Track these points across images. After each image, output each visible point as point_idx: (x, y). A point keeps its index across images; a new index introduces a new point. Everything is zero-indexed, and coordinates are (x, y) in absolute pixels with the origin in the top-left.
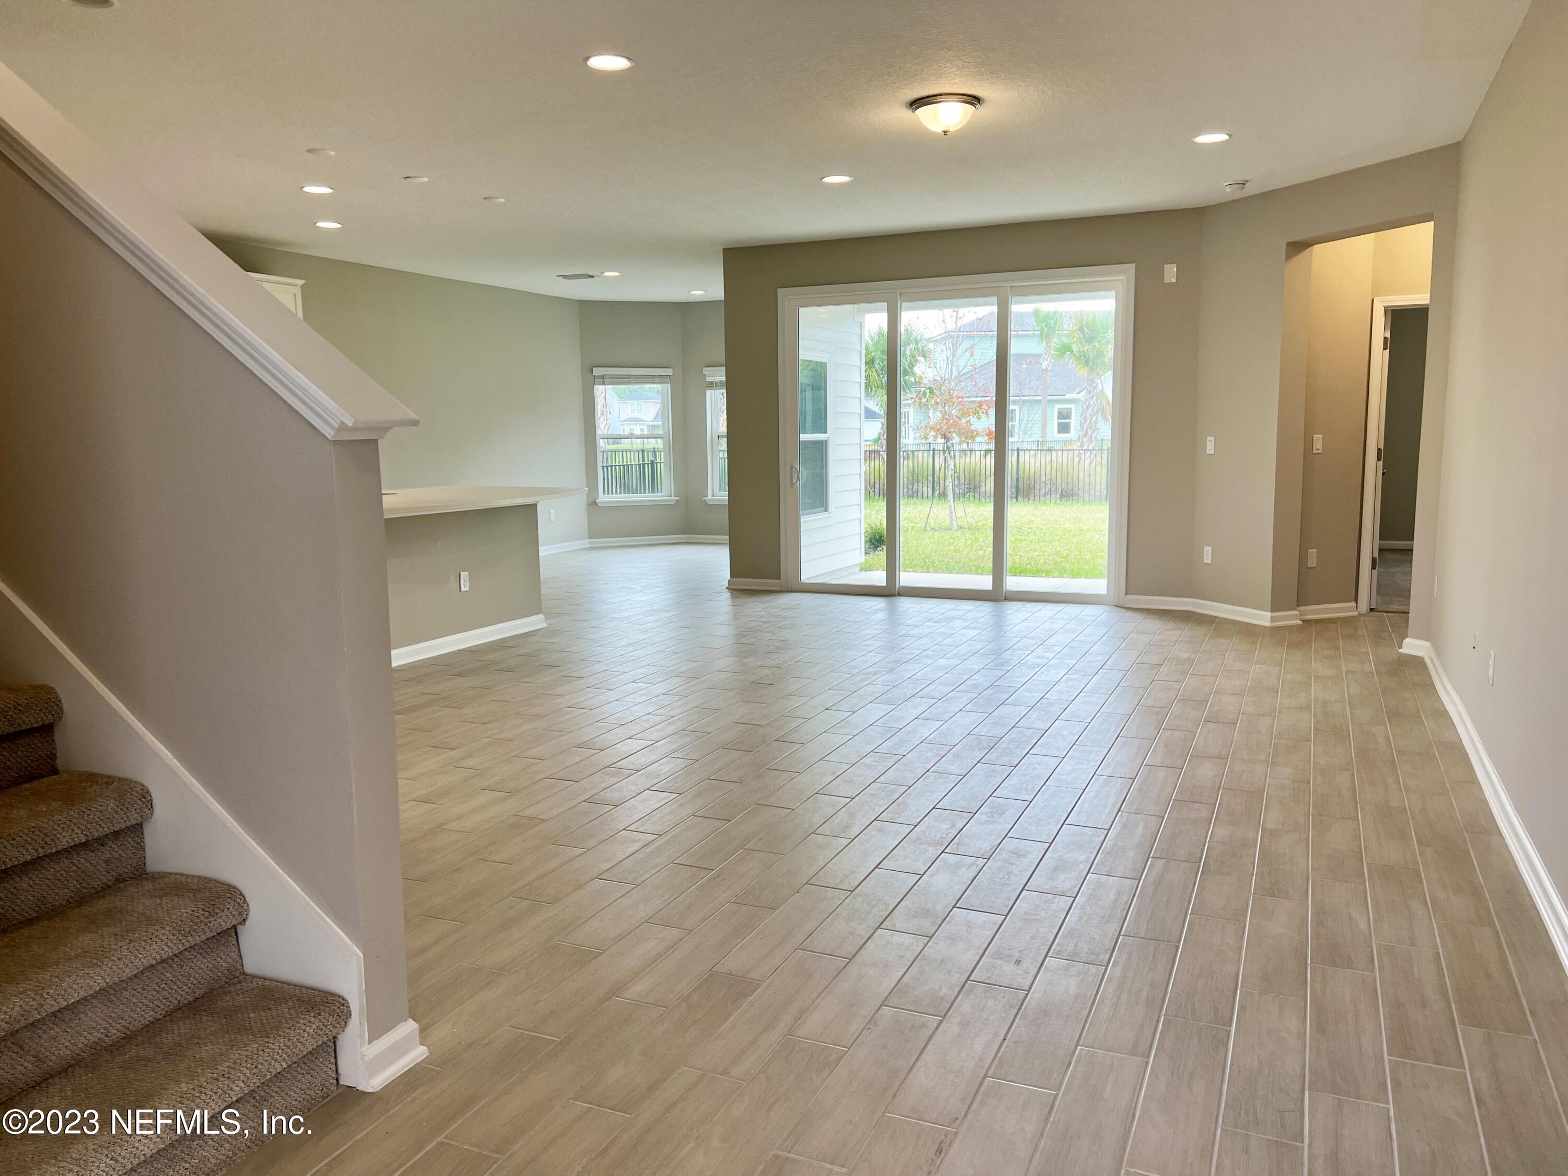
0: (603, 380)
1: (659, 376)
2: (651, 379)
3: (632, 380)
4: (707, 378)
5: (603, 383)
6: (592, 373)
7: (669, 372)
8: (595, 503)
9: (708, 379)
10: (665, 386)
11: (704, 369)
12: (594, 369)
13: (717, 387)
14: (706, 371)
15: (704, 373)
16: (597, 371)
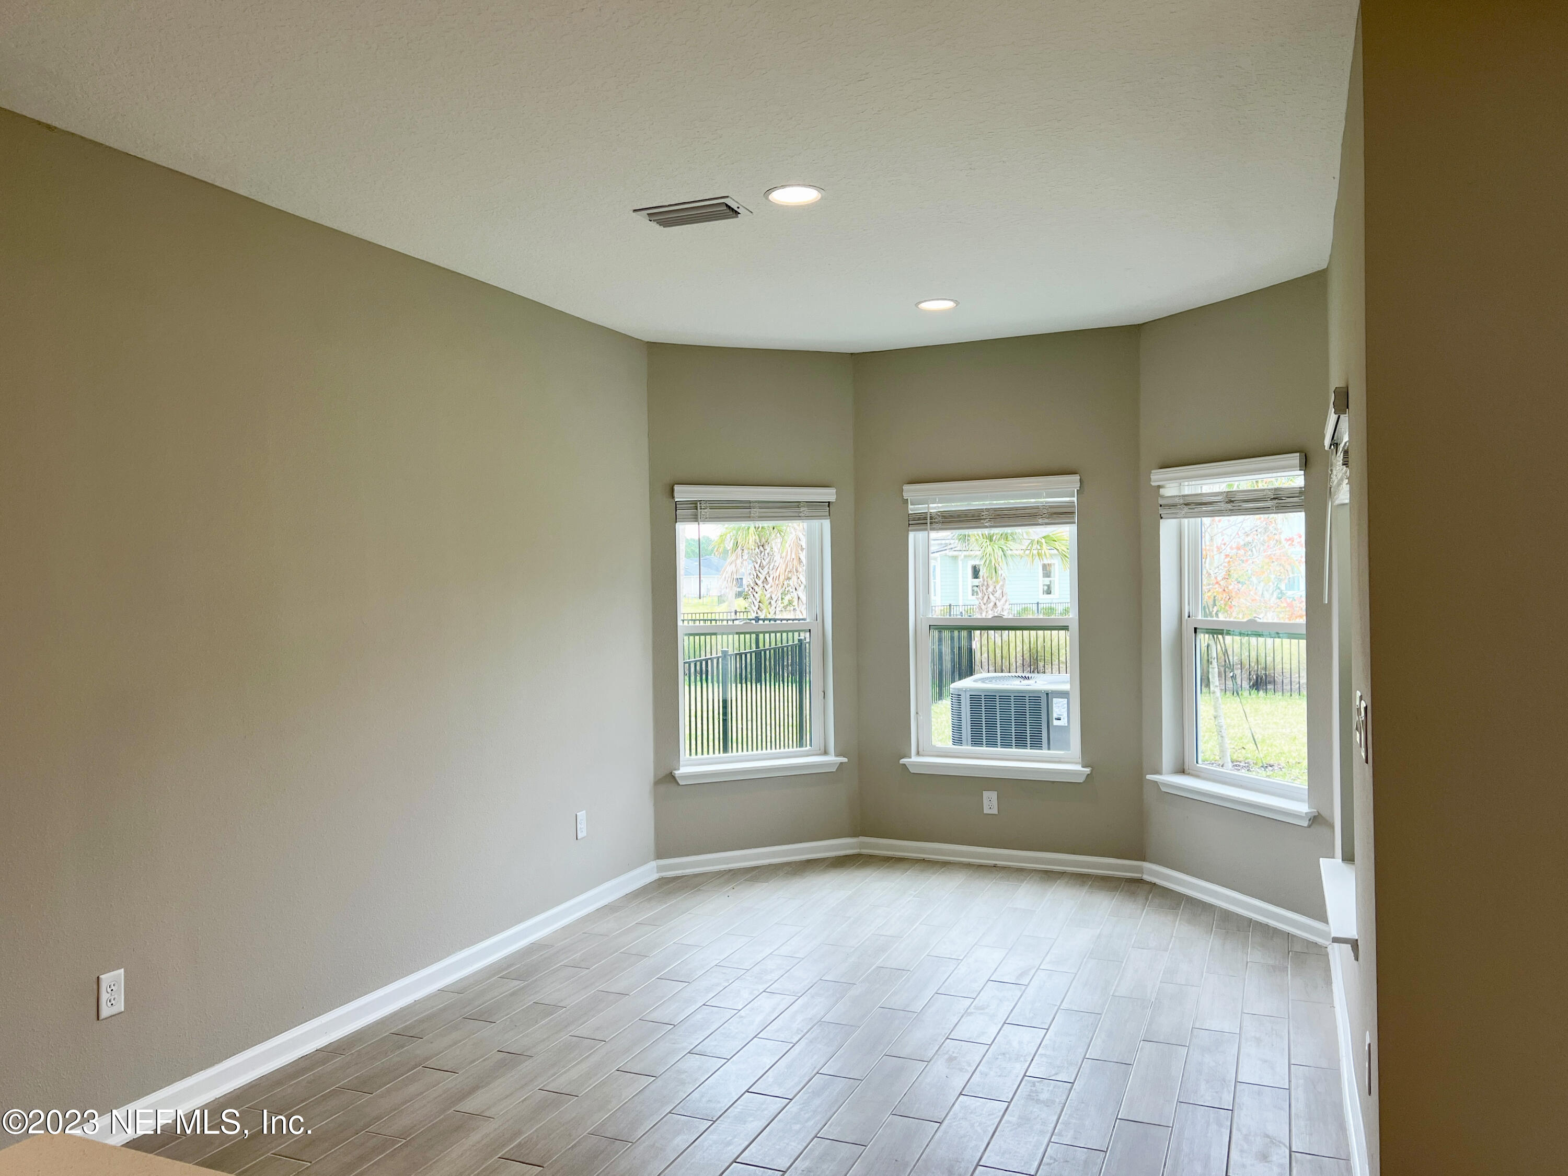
0: (695, 511)
1: (810, 504)
2: (792, 510)
3: (755, 512)
4: (910, 507)
5: (695, 518)
6: (673, 497)
7: (828, 495)
8: (671, 778)
9: (912, 509)
10: (816, 523)
11: (906, 487)
12: (677, 488)
13: (934, 526)
14: (910, 491)
15: (906, 496)
16: (683, 493)
